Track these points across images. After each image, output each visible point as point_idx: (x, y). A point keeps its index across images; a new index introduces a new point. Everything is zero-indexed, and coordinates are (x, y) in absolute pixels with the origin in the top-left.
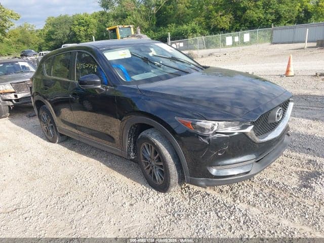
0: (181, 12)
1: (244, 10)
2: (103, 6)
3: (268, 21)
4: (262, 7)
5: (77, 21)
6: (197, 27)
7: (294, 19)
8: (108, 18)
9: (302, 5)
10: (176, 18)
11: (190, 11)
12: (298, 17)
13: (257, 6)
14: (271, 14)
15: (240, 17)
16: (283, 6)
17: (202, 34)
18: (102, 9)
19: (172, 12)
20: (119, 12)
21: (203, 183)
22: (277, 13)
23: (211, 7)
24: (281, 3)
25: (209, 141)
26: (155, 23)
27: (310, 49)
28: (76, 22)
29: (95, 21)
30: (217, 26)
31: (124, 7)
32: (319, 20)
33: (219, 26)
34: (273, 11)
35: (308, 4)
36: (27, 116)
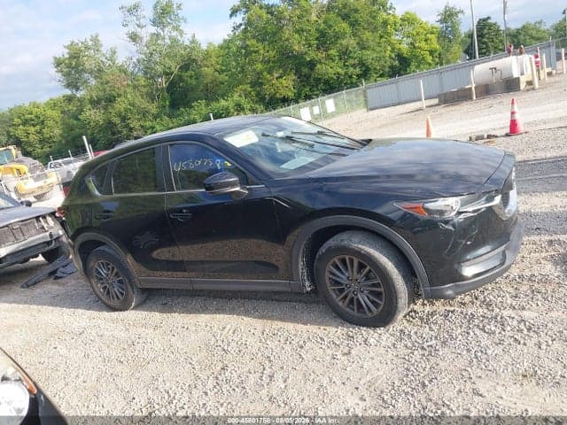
0: (208, 80)
1: (312, 64)
2: (68, 86)
3: (351, 77)
4: (337, 58)
5: (19, 117)
6: (243, 101)
7: (387, 69)
8: (81, 105)
9: (393, 49)
10: (202, 90)
11: (223, 77)
12: (392, 67)
13: (330, 58)
14: (354, 66)
15: (308, 77)
16: (368, 53)
17: (253, 111)
18: (68, 92)
19: (194, 82)
20: (101, 94)
21: (450, 292)
22: (362, 64)
23: (259, 66)
24: (364, 48)
25: (454, 226)
26: (168, 103)
27: (433, 109)
28: (17, 121)
29: (56, 114)
30: (275, 94)
31: (107, 82)
32: (422, 67)
33: (278, 95)
34: (356, 62)
35: (401, 46)
36: (22, 287)
